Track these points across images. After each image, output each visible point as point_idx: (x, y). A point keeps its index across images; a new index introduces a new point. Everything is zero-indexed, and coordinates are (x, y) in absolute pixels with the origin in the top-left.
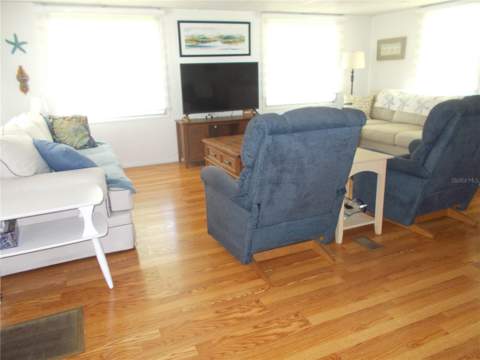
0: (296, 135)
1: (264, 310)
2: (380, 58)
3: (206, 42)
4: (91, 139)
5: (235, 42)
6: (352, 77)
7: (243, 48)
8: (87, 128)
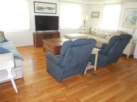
0: (78, 47)
1: (67, 98)
2: (92, 17)
3: (43, 9)
4: (5, 39)
5: (52, 9)
6: (85, 22)
7: (54, 11)
8: (4, 35)
